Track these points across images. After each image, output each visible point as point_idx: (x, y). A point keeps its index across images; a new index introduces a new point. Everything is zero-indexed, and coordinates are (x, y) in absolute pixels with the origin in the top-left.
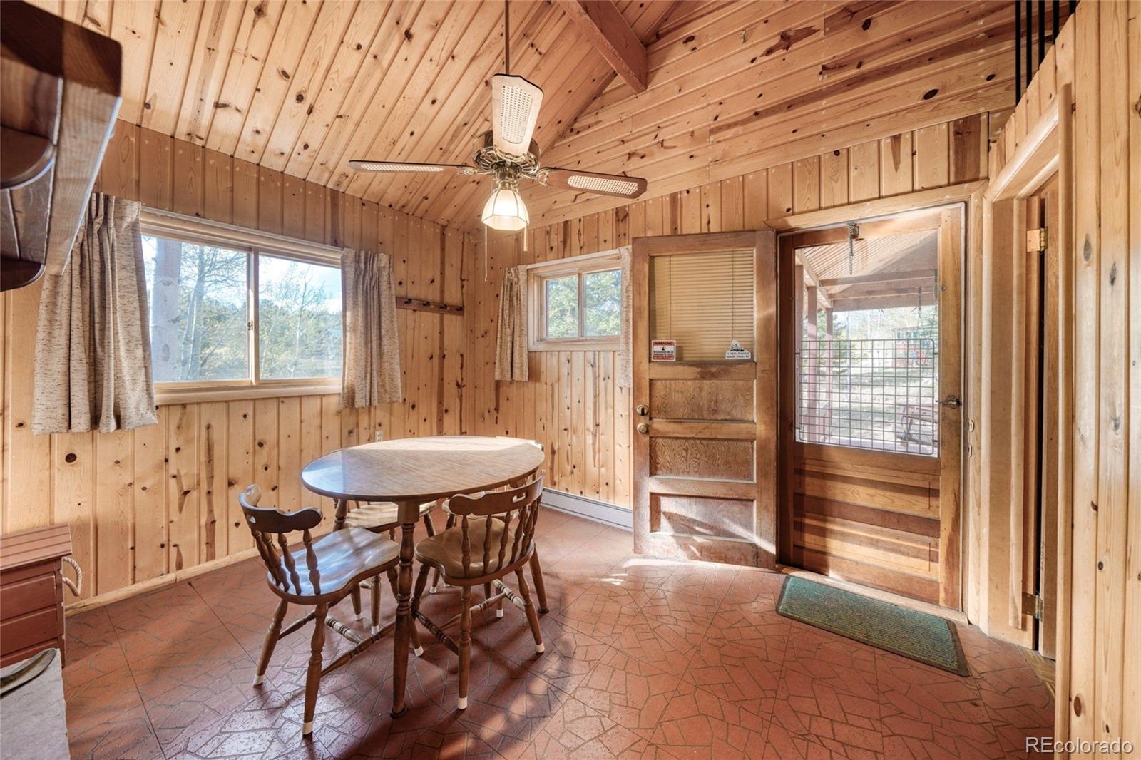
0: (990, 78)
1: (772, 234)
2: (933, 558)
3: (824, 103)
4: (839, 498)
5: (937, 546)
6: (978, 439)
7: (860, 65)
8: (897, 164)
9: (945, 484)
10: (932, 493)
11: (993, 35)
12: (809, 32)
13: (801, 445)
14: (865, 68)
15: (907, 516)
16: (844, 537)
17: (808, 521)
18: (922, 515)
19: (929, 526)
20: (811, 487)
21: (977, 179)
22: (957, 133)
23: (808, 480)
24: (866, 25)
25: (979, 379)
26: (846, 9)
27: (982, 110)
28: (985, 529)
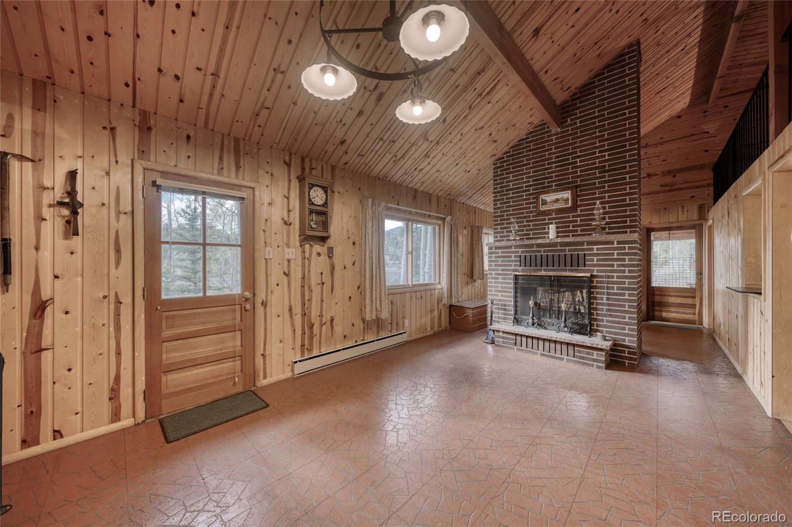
0: (708, 195)
1: (645, 229)
2: (694, 314)
3: (661, 195)
4: (666, 301)
5: (695, 311)
6: (705, 282)
7: (672, 186)
8: (683, 213)
9: (698, 295)
10: (694, 297)
11: (708, 185)
12: (657, 175)
13: (654, 287)
14: (674, 187)
15: (687, 304)
17: (656, 308)
18: (691, 303)
19: (693, 306)
20: (657, 299)
21: (705, 219)
22: (700, 207)
23: (656, 297)
24: (674, 176)
25: (705, 268)
26: (668, 171)
27: (706, 202)
28: (707, 303)
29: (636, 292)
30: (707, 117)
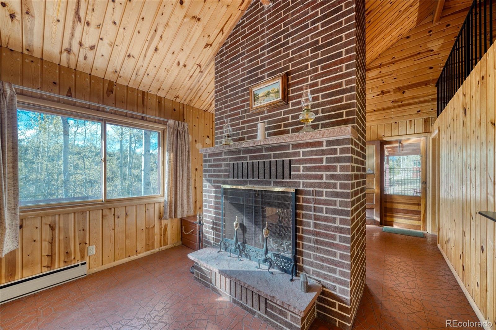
0: (432, 109)
1: (379, 142)
2: (420, 220)
3: (392, 110)
4: (396, 208)
5: (420, 217)
6: (429, 191)
7: (402, 102)
8: (411, 127)
9: (422, 203)
10: (419, 205)
11: (433, 100)
12: (389, 92)
13: (386, 195)
14: (403, 103)
15: (413, 211)
16: (397, 217)
17: (388, 214)
18: (417, 210)
19: (419, 213)
21: (429, 132)
22: (425, 121)
23: (388, 204)
24: (403, 93)
25: (429, 177)
26: (398, 88)
27: (430, 116)
28: (431, 211)
29: (349, 218)
30: (431, 36)
